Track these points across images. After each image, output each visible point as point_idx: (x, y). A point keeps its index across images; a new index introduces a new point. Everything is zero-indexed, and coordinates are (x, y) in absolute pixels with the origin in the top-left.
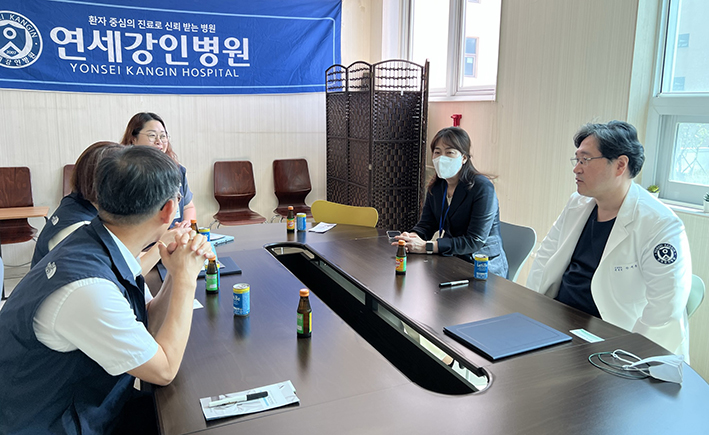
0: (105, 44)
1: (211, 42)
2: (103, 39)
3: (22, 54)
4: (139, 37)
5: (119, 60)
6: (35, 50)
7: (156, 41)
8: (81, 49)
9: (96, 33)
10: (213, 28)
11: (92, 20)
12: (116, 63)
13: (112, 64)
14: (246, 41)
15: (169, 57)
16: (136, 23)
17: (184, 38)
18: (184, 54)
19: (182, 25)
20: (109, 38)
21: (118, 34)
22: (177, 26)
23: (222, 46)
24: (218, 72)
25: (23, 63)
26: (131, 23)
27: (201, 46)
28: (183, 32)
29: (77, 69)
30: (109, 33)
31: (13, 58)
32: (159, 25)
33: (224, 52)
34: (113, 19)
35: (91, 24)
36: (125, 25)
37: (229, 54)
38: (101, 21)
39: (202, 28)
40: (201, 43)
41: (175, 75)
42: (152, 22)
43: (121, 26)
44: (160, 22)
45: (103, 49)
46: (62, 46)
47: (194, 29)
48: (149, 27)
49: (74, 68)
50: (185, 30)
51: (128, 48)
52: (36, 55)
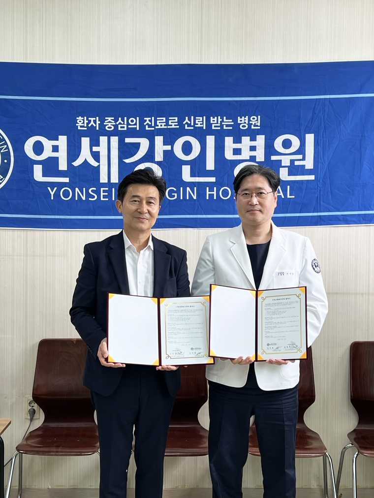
0: (96, 156)
1: (253, 143)
2: (95, 149)
4: (144, 143)
5: (115, 179)
6: (4, 170)
7: (168, 148)
8: (63, 166)
9: (85, 142)
10: (256, 121)
11: (81, 122)
12: (109, 184)
13: (104, 185)
14: (310, 138)
15: (186, 170)
16: (142, 122)
17: (210, 140)
18: (210, 165)
19: (208, 120)
20: (102, 149)
21: (115, 140)
22: (200, 122)
23: (270, 150)
26: (135, 123)
27: (237, 152)
28: (209, 131)
29: (57, 195)
30: (103, 140)
32: (173, 123)
33: (273, 158)
34: (110, 119)
35: (79, 128)
36: (125, 126)
37: (281, 160)
38: (92, 123)
39: (239, 122)
40: (237, 146)
41: (195, 198)
42: (164, 119)
43: (120, 129)
44: (176, 118)
45: (94, 163)
46: (38, 162)
47: (227, 126)
48: (159, 127)
49: (52, 194)
50: (213, 128)
51: (127, 161)
52: (5, 177)
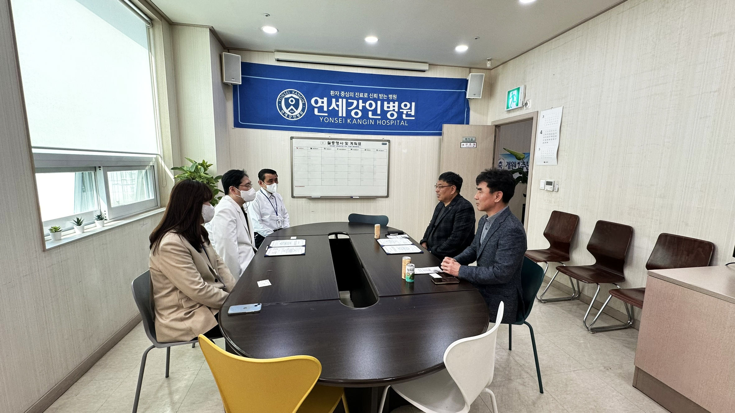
0: (338, 106)
1: (394, 105)
2: (337, 103)
3: (297, 112)
4: (355, 102)
5: (344, 115)
6: (303, 110)
7: (364, 105)
8: (325, 109)
9: (334, 100)
10: (395, 97)
11: (332, 93)
12: (342, 117)
13: (341, 117)
14: (413, 104)
15: (370, 113)
16: (355, 94)
17: (379, 103)
18: (379, 112)
19: (378, 95)
20: (340, 103)
21: (344, 100)
22: (375, 96)
23: (400, 107)
24: (397, 122)
25: (297, 117)
26: (352, 94)
27: (388, 107)
28: (379, 99)
29: (323, 120)
30: (340, 100)
31: (293, 115)
32: (366, 95)
33: (401, 110)
34: (343, 92)
35: (331, 95)
36: (348, 95)
37: (403, 112)
38: (336, 93)
39: (389, 97)
40: (388, 105)
41: (373, 124)
42: (363, 94)
43: (346, 96)
44: (367, 94)
45: (337, 109)
46: (316, 107)
47: (385, 98)
48: (361, 97)
49: (321, 119)
50: (380, 98)
51: (349, 108)
52: (304, 112)
